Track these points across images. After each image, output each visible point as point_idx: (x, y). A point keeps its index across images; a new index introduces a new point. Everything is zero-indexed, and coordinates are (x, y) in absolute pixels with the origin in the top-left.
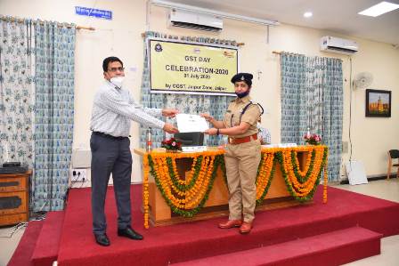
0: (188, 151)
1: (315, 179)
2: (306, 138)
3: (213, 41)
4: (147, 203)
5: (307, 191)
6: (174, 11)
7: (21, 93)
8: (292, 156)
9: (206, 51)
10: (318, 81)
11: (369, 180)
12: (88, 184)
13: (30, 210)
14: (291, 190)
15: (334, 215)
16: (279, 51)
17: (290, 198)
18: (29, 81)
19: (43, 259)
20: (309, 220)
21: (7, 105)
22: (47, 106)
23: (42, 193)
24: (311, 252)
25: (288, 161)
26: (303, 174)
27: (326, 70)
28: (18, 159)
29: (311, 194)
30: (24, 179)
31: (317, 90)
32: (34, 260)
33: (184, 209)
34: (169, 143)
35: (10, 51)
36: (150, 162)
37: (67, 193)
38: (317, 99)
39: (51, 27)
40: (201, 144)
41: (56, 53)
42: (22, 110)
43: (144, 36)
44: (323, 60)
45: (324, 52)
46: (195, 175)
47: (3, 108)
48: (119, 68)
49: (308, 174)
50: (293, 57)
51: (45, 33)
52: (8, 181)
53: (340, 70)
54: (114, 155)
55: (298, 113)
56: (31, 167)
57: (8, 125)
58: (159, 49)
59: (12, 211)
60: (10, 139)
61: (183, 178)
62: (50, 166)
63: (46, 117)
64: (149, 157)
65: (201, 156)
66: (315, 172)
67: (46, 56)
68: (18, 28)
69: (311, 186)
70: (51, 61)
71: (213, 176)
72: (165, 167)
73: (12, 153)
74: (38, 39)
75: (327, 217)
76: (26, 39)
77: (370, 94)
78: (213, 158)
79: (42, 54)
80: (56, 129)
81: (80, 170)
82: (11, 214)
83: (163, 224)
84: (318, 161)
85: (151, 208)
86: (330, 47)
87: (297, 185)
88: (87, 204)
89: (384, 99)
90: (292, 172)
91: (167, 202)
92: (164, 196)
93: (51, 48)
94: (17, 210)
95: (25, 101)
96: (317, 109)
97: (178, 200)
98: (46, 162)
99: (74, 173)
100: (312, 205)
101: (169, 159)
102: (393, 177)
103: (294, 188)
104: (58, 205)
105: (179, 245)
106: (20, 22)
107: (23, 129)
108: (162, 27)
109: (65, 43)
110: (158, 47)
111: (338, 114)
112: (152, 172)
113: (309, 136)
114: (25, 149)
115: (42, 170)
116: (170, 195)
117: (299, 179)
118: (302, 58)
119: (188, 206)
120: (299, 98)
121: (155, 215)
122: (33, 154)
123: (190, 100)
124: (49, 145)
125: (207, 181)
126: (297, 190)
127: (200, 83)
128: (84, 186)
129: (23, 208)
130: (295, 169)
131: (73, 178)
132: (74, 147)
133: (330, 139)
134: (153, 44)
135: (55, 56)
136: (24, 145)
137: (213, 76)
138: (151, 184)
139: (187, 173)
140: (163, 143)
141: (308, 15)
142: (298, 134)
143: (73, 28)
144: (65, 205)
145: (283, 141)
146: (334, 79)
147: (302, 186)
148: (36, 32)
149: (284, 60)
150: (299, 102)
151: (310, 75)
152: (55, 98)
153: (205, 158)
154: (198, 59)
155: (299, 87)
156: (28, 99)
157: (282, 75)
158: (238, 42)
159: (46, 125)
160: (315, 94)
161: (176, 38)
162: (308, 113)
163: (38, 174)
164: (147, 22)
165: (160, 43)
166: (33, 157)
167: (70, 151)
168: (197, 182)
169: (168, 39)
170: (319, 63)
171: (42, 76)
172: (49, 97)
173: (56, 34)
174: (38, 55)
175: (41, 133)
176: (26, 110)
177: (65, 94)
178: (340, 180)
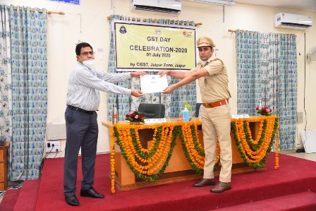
0: (150, 122)
1: (266, 147)
2: (257, 109)
3: (172, 22)
4: (113, 169)
5: (259, 158)
8: (245, 126)
9: (166, 32)
10: (272, 56)
12: (62, 155)
13: (7, 180)
14: (244, 157)
15: (284, 180)
16: (234, 30)
18: (5, 62)
22: (23, 85)
23: (19, 164)
25: (241, 131)
26: (255, 142)
27: (279, 46)
29: (263, 161)
30: (2, 151)
31: (271, 65)
33: (146, 175)
34: (133, 116)
36: (116, 133)
37: (43, 163)
38: (271, 73)
39: (23, 12)
40: (162, 116)
41: (29, 36)
43: (110, 19)
44: (276, 36)
45: (278, 28)
46: (156, 144)
48: (90, 53)
49: (260, 142)
50: (248, 34)
51: (19, 18)
53: (294, 44)
54: (86, 126)
55: (254, 86)
56: (8, 140)
58: (123, 31)
61: (145, 147)
62: (27, 139)
63: (22, 95)
64: (115, 129)
65: (161, 127)
66: (267, 140)
67: (20, 38)
69: (263, 153)
70: (25, 43)
71: (172, 145)
72: (129, 137)
74: (13, 23)
75: (280, 182)
78: (172, 129)
79: (16, 37)
80: (31, 105)
81: (55, 143)
84: (270, 129)
85: (117, 174)
86: (283, 23)
87: (250, 152)
88: (60, 172)
90: (244, 140)
91: (132, 168)
92: (128, 163)
93: (25, 32)
95: (2, 80)
96: (271, 82)
97: (141, 167)
98: (23, 135)
99: (49, 145)
100: (264, 171)
101: (132, 130)
103: (247, 155)
104: (34, 174)
105: (142, 206)
108: (127, 11)
109: (38, 27)
110: (122, 29)
111: (292, 86)
112: (118, 142)
113: (261, 106)
115: (18, 143)
116: (134, 162)
117: (251, 147)
118: (256, 35)
119: (151, 172)
120: (254, 72)
121: (120, 181)
122: (11, 128)
124: (25, 120)
125: (167, 150)
126: (249, 157)
127: (162, 61)
128: (58, 156)
129: (1, 177)
130: (247, 137)
131: (48, 150)
132: (48, 121)
133: (285, 110)
134: (118, 26)
135: (29, 39)
137: (173, 54)
138: (116, 153)
139: (149, 143)
140: (127, 116)
142: (254, 105)
143: (44, 13)
144: (40, 174)
145: (239, 112)
146: (288, 53)
147: (255, 153)
148: (9, 17)
149: (239, 37)
150: (253, 76)
151: (264, 51)
152: (30, 77)
153: (165, 129)
154: (159, 39)
155: (254, 63)
156: (5, 78)
157: (238, 51)
158: (196, 22)
159: (22, 102)
160: (269, 68)
161: (139, 21)
162: (263, 86)
163: (15, 147)
164: (113, 7)
165: (125, 25)
166: (11, 131)
167: (44, 125)
168: (158, 150)
169: (131, 22)
170: (273, 39)
171: (18, 57)
172: (24, 76)
173: (28, 18)
174: (13, 38)
175: (18, 108)
176: (3, 89)
177: (39, 74)
178: (296, 148)
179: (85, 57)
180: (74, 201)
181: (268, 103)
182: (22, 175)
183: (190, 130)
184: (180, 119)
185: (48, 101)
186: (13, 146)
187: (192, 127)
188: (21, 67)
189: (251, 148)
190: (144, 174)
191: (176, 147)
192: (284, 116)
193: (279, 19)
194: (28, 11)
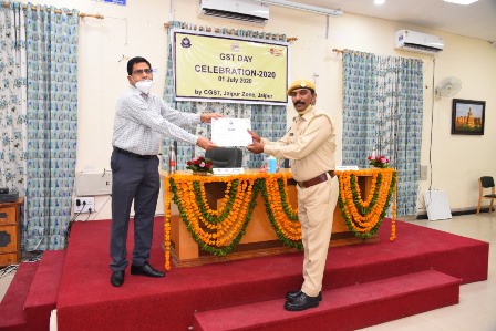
0: (220, 173)
1: (380, 210)
2: (369, 158)
3: (256, 34)
4: (168, 237)
5: (369, 225)
7: (8, 99)
8: (352, 182)
9: (246, 48)
10: (390, 88)
11: (455, 214)
13: (21, 249)
14: (349, 224)
15: (402, 255)
16: (342, 49)
18: (18, 84)
19: (39, 307)
22: (42, 117)
23: (37, 227)
24: (371, 299)
25: (346, 188)
26: (365, 204)
27: (400, 74)
28: (4, 185)
29: (374, 229)
30: (13, 209)
31: (389, 100)
32: (27, 308)
33: (215, 246)
34: (197, 164)
36: (173, 187)
37: (69, 228)
38: (388, 111)
39: (46, 13)
40: (239, 165)
41: (53, 48)
42: (10, 121)
43: (168, 27)
44: (397, 60)
45: (399, 50)
46: (229, 204)
48: (146, 71)
49: (371, 204)
50: (359, 56)
51: (39, 21)
53: (419, 73)
55: (365, 128)
56: (22, 194)
58: (187, 44)
61: (214, 207)
62: (47, 194)
63: (42, 131)
64: (171, 181)
65: (236, 180)
66: (381, 201)
67: (40, 51)
69: (376, 219)
70: (47, 58)
71: (252, 206)
72: (192, 193)
74: (30, 29)
75: (395, 258)
76: (13, 29)
77: (458, 105)
78: (252, 183)
79: (35, 49)
80: (53, 146)
81: (87, 199)
83: (189, 265)
84: (385, 187)
85: (174, 244)
86: (407, 44)
87: (358, 218)
89: (476, 111)
90: (352, 201)
91: (194, 236)
92: (190, 230)
93: (47, 42)
94: (5, 249)
95: (13, 110)
97: (207, 235)
98: (42, 188)
99: (78, 203)
100: (375, 244)
101: (196, 183)
102: (485, 211)
103: (354, 221)
104: (58, 242)
105: (208, 289)
106: (5, 6)
107: (12, 147)
108: (192, 17)
109: (65, 34)
110: (186, 42)
111: (415, 130)
112: (175, 199)
113: (374, 155)
114: (14, 171)
115: (36, 199)
116: (197, 229)
117: (360, 210)
118: (371, 58)
119: (221, 242)
120: (365, 109)
121: (178, 254)
122: (25, 178)
123: (227, 110)
124: (45, 166)
125: (244, 212)
126: (357, 224)
127: (239, 88)
128: (90, 219)
129: (13, 244)
130: (355, 197)
131: (76, 209)
132: (78, 169)
133: (405, 161)
134: (180, 38)
135: (52, 52)
137: (256, 79)
139: (219, 201)
140: (189, 163)
141: (380, 2)
142: (364, 154)
143: (75, 16)
144: (67, 243)
145: (344, 163)
146: (412, 85)
147: (364, 219)
148: (26, 20)
149: (348, 60)
150: (365, 115)
151: (380, 80)
152: (53, 107)
153: (243, 182)
154: (236, 58)
155: (366, 95)
156: (17, 107)
157: (345, 79)
158: (288, 36)
159: (42, 141)
160: (387, 104)
161: (209, 31)
162: (377, 127)
163: (32, 204)
164: (172, 9)
165: (189, 37)
166: (25, 182)
167: (72, 174)
168: (231, 213)
169: (198, 32)
170: (393, 65)
171: (36, 77)
172: (45, 104)
173: (52, 23)
174: (30, 50)
175: (35, 150)
176: (15, 122)
177: (65, 101)
178: (417, 214)
179: (138, 77)
181: (385, 152)
182: (42, 243)
183: (277, 186)
184: (263, 170)
185: (79, 141)
186: (29, 203)
187: (280, 180)
188: (41, 91)
189: (360, 212)
190: (212, 245)
191: (256, 208)
192: (403, 170)
193: (401, 38)
194: (52, 13)
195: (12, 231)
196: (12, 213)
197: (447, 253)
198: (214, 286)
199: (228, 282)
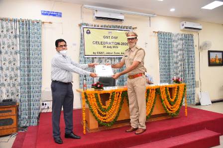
0: (107, 89)
1: (179, 103)
2: (173, 79)
3: (119, 27)
4: (84, 119)
5: (175, 109)
6: (96, 11)
7: (12, 60)
8: (166, 90)
9: (115, 33)
10: (180, 47)
11: (213, 102)
12: (50, 110)
13: (18, 126)
14: (166, 110)
16: (156, 31)
17: (166, 114)
18: (16, 53)
20: (177, 126)
21: (4, 67)
22: (27, 67)
23: (25, 116)
24: (179, 144)
25: (164, 93)
26: (172, 100)
27: (184, 41)
28: (11, 97)
29: (177, 112)
30: (14, 108)
31: (179, 52)
33: (105, 122)
34: (96, 85)
35: (5, 36)
36: (86, 96)
37: (39, 116)
38: (180, 57)
39: (28, 22)
40: (114, 85)
41: (31, 37)
42: (13, 69)
43: (80, 25)
44: (182, 35)
45: (181, 30)
46: (111, 103)
47: (2, 69)
49: (175, 100)
50: (165, 34)
51: (25, 26)
52: (6, 109)
53: (192, 40)
54: (64, 93)
55: (169, 65)
56: (18, 101)
57: (5, 78)
58: (89, 33)
59: (8, 127)
60: (6, 86)
61: (104, 105)
62: (29, 101)
63: (26, 73)
64: (85, 94)
65: (114, 92)
66: (180, 98)
67: (25, 38)
68: (9, 24)
69: (178, 107)
70: (28, 41)
71: (121, 103)
72: (94, 99)
73: (8, 94)
74: (21, 30)
76: (14, 30)
77: (211, 53)
78: (121, 93)
79: (23, 38)
80: (32, 79)
81: (46, 102)
82: (7, 129)
83: (94, 131)
84: (181, 92)
85: (87, 122)
86: (186, 28)
87: (169, 106)
88: (49, 121)
89: (219, 56)
90: (166, 99)
91: (96, 118)
92: (94, 115)
93: (28, 34)
94: (11, 126)
95: (14, 64)
96: (180, 63)
97: (102, 117)
98: (27, 98)
99: (43, 104)
100: (179, 118)
101: (96, 94)
103: (168, 108)
104: (34, 122)
105: (104, 142)
106: (11, 20)
107: (14, 80)
108: (90, 20)
109: (36, 31)
110: (88, 32)
111: (192, 65)
112: (87, 102)
113: (175, 78)
114: (15, 91)
115: (24, 103)
116: (97, 115)
118: (170, 34)
119: (108, 120)
120: (169, 57)
121: (89, 127)
122: (19, 94)
123: (107, 60)
124: (28, 88)
125: (118, 106)
127: (112, 51)
128: (48, 111)
129: (14, 125)
130: (168, 97)
131: (42, 107)
132: (43, 89)
133: (188, 79)
134: (85, 30)
135: (30, 39)
136: (14, 89)
137: (120, 46)
138: (86, 109)
139: (106, 102)
140: (93, 85)
141: (173, 10)
142: (170, 77)
143: (40, 23)
144: (38, 122)
145: (161, 82)
146: (189, 45)
147: (172, 107)
148: (19, 26)
149: (160, 36)
150: (169, 60)
151: (175, 44)
152: (31, 62)
153: (117, 93)
154: (111, 37)
155: (169, 51)
156: (16, 63)
157: (159, 44)
158: (133, 27)
159: (26, 78)
160: (178, 54)
161: (98, 26)
162: (175, 65)
164: (82, 18)
165: (89, 29)
166: (20, 96)
167: (40, 92)
168: (112, 107)
169: (93, 27)
170: (180, 37)
171: (24, 50)
172: (28, 61)
173: (30, 26)
174: (21, 38)
175: (24, 82)
176: (15, 70)
177: (36, 60)
178: (195, 103)
179: (61, 48)
180: (59, 141)
181: (179, 76)
182: (27, 123)
184: (125, 86)
185: (42, 77)
186: (21, 105)
188: (26, 56)
189: (170, 104)
191: (123, 104)
192: (188, 83)
194: (30, 22)
195: (14, 118)
196: (14, 110)
197: (212, 121)
198: (106, 140)
199: (113, 139)
